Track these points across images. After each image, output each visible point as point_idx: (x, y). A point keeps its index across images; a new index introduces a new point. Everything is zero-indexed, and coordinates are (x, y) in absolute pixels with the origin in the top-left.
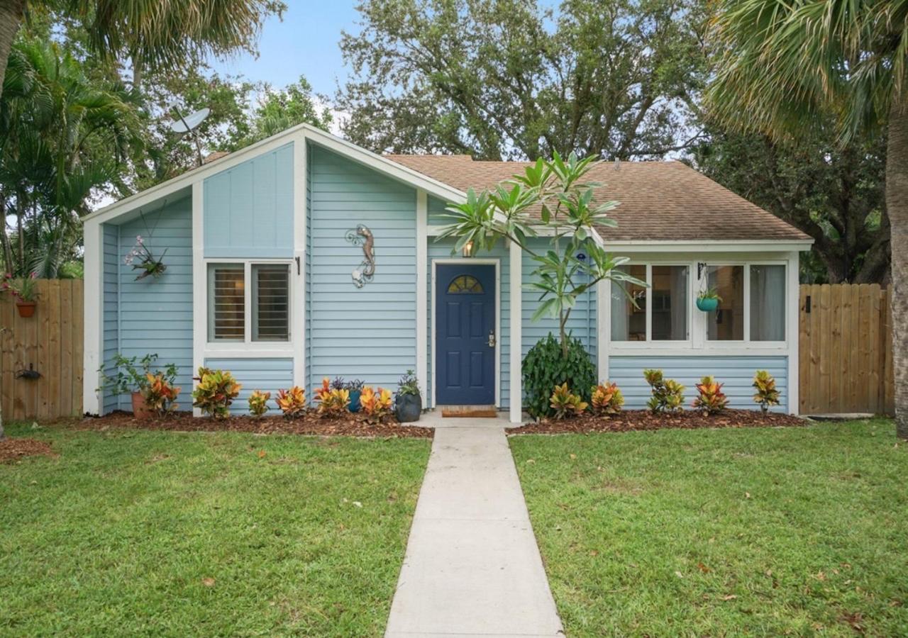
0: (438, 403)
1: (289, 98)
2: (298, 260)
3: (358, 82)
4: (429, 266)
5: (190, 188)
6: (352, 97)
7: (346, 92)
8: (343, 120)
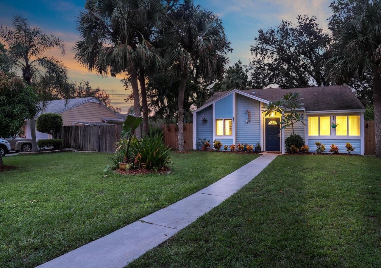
0: (266, 150)
1: (235, 67)
2: (233, 118)
3: (256, 59)
4: (264, 118)
5: (212, 104)
6: (254, 64)
7: (252, 63)
8: (251, 73)
